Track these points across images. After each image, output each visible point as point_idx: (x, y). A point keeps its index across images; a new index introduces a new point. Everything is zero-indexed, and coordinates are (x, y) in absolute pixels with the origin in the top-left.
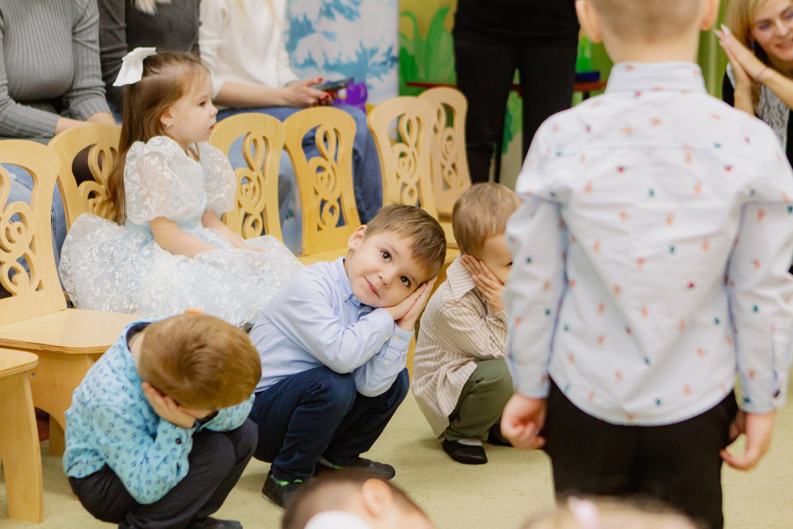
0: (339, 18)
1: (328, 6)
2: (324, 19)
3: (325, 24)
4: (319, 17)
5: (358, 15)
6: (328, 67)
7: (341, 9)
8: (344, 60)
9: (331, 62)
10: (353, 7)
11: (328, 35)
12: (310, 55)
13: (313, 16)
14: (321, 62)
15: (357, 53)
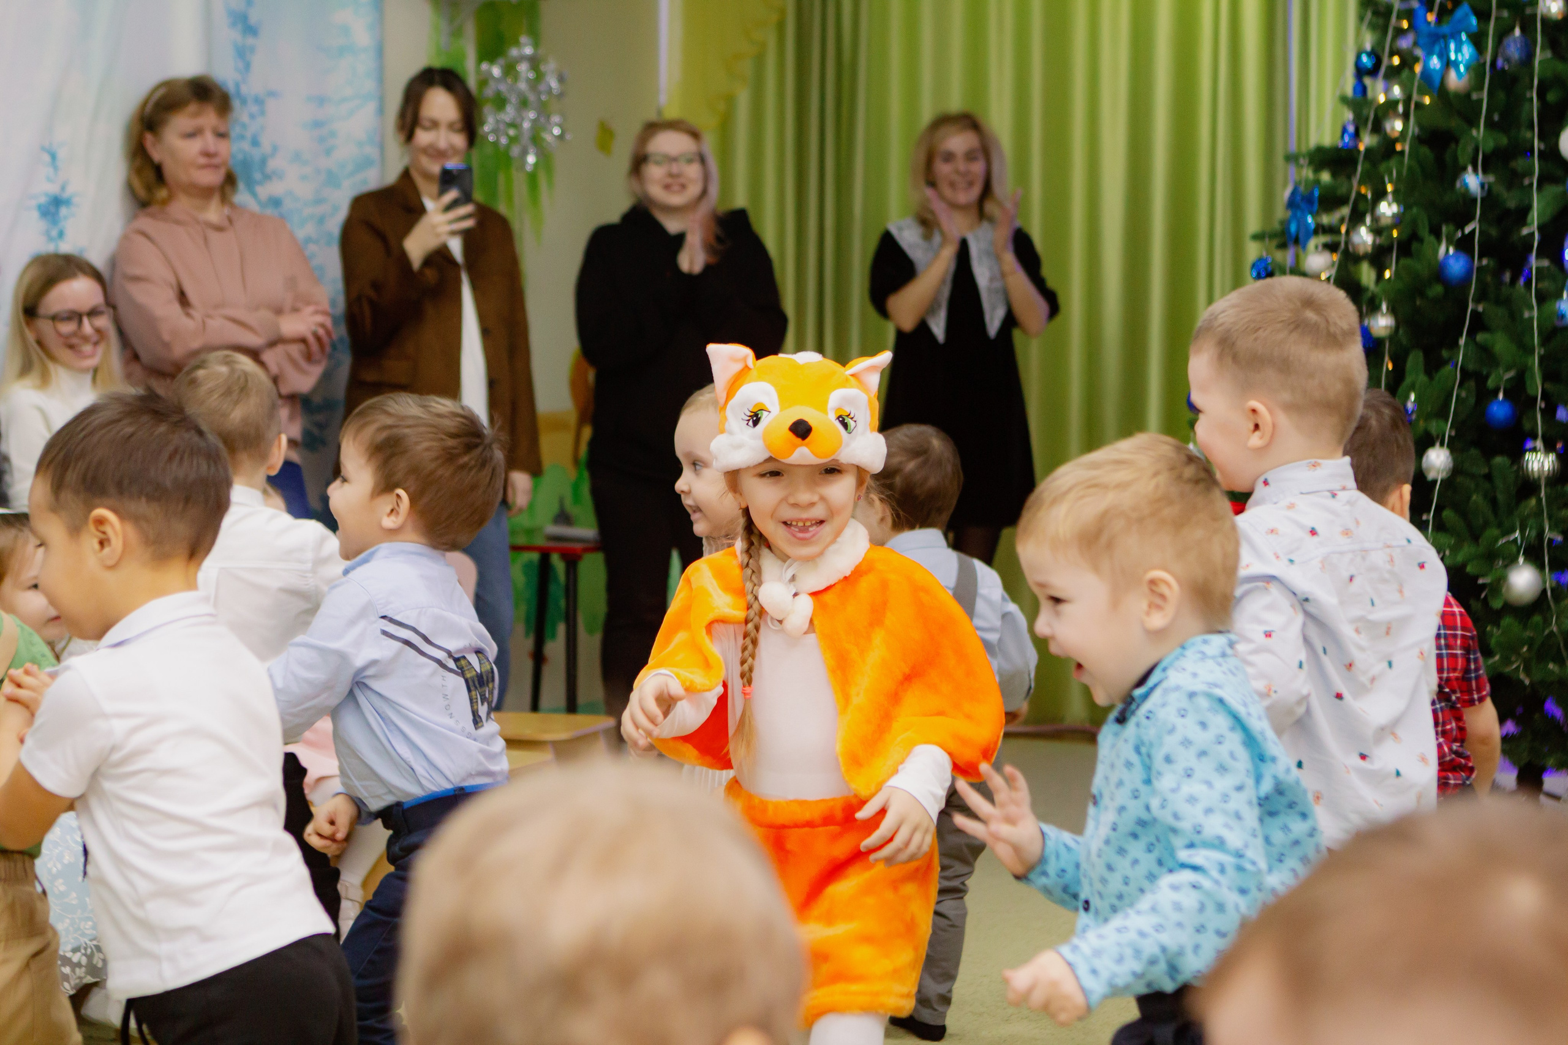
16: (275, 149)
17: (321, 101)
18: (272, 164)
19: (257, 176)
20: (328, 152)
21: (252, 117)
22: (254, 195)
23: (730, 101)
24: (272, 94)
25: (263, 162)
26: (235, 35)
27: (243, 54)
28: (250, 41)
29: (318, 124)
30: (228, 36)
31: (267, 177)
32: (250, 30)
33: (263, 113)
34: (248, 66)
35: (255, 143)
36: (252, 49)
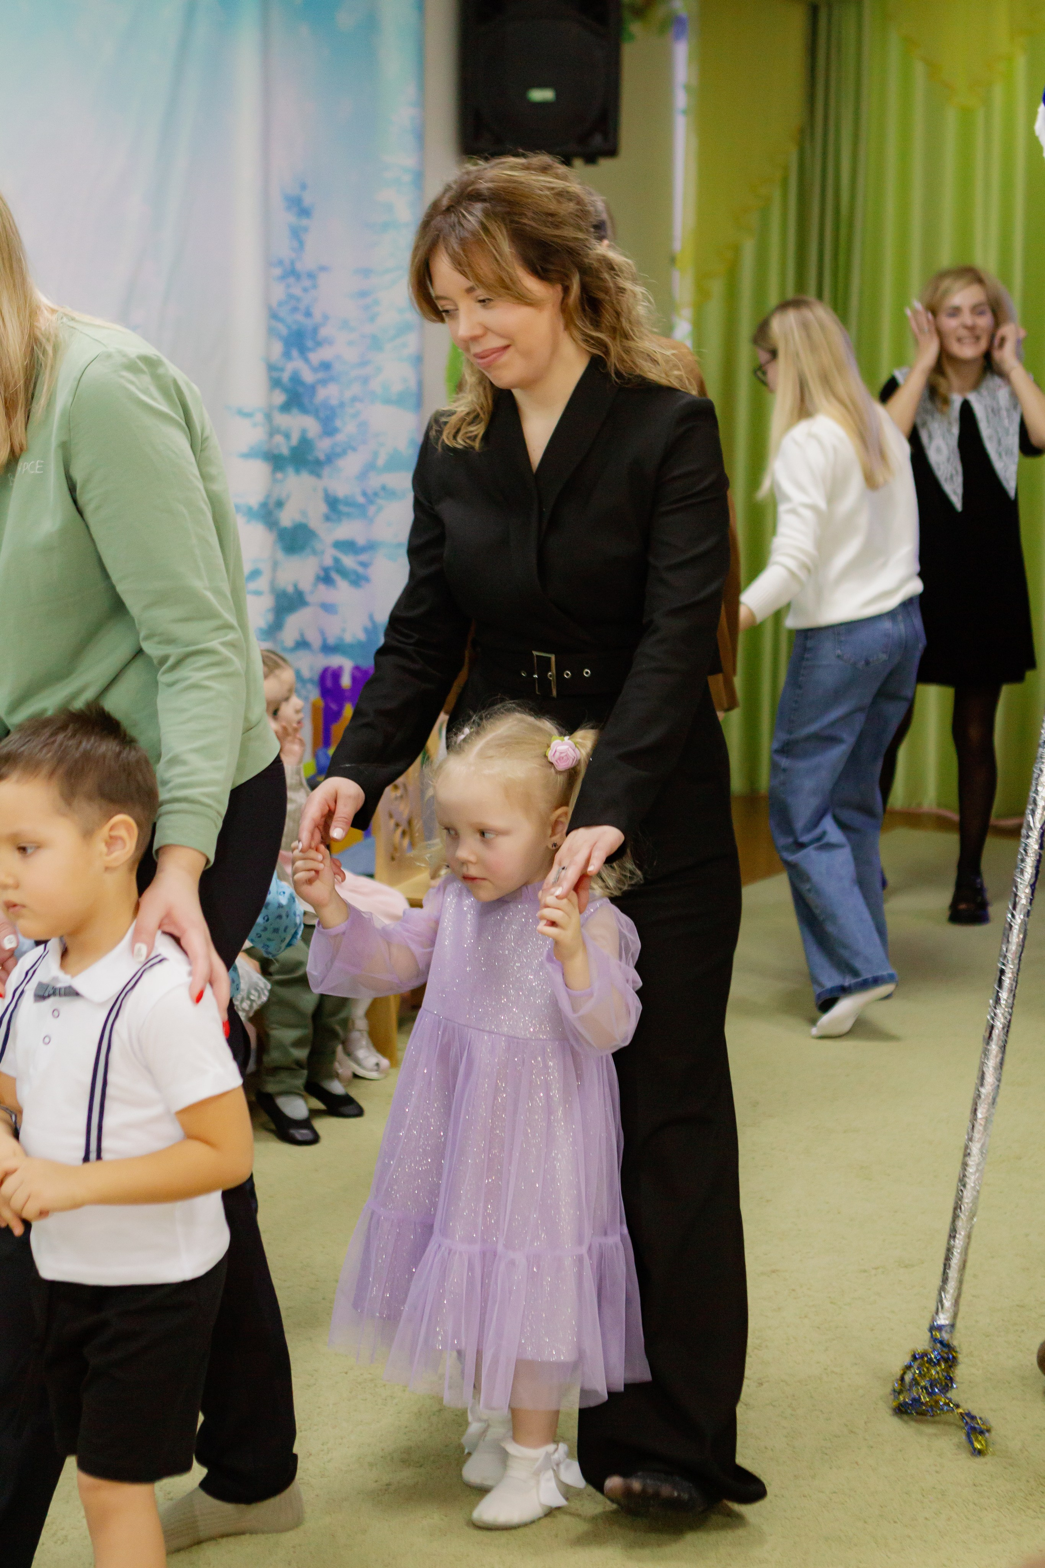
0: (342, 584)
1: (326, 570)
2: (322, 587)
3: (324, 593)
4: (315, 585)
5: (367, 579)
6: (328, 649)
7: (343, 572)
8: (348, 638)
9: (331, 641)
10: (360, 570)
11: (328, 608)
12: (302, 635)
13: (306, 585)
14: (315, 641)
15: (366, 630)
16: (326, 318)
17: (366, 272)
18: (324, 332)
19: (309, 343)
20: (372, 319)
21: (305, 290)
22: (306, 360)
23: (737, 249)
24: (323, 269)
25: (315, 330)
26: (291, 218)
27: (297, 235)
28: (305, 222)
29: (363, 294)
30: (284, 218)
31: (319, 344)
32: (304, 212)
33: (315, 287)
34: (301, 243)
35: (308, 314)
36: (306, 229)
